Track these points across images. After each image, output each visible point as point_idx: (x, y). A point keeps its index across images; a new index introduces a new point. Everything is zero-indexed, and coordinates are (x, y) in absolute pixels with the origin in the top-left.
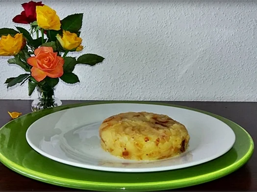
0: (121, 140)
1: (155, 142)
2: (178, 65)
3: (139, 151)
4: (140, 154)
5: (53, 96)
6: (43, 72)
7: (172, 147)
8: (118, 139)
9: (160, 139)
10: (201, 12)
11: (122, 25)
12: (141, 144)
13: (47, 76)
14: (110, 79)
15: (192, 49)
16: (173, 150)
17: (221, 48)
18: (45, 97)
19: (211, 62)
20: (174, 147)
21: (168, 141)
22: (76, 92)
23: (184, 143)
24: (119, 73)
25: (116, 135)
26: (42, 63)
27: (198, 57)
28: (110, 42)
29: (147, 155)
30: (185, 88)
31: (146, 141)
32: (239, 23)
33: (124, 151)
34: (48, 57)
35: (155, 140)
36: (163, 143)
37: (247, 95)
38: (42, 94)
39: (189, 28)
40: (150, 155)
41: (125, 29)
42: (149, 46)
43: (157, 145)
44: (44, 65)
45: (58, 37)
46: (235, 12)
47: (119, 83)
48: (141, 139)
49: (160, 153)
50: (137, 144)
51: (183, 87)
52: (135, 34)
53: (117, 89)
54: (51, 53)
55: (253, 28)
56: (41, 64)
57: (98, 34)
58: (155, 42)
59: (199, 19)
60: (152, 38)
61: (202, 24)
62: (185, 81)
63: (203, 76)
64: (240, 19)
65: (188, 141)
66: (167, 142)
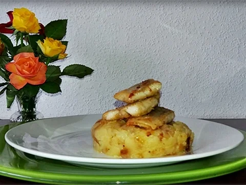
0: (118, 136)
1: (158, 137)
2: (167, 83)
3: (140, 147)
4: (141, 151)
5: (34, 109)
6: (23, 79)
7: (177, 144)
8: (115, 135)
9: (164, 134)
10: (188, 31)
11: (111, 43)
12: (142, 140)
13: (28, 84)
14: (99, 96)
15: (179, 67)
16: (178, 147)
17: (208, 66)
18: (26, 109)
19: (199, 79)
20: (179, 144)
21: (173, 136)
22: (62, 111)
23: (189, 140)
24: (107, 91)
25: (112, 131)
26: (22, 69)
27: (186, 74)
28: (99, 59)
29: (149, 152)
30: (174, 106)
31: (148, 136)
32: (224, 41)
33: (122, 148)
34: (28, 62)
35: (159, 134)
36: (167, 138)
37: (236, 113)
38: (22, 106)
39: (176, 46)
40: (153, 152)
41: (114, 47)
42: (137, 64)
43: (161, 140)
44: (24, 70)
45: (39, 43)
46: (219, 31)
47: (107, 101)
48: (143, 134)
49: (164, 149)
50: (138, 140)
51: (173, 105)
52: (124, 52)
53: (106, 107)
54: (32, 58)
55: (237, 46)
56: (20, 70)
57: (87, 51)
58: (143, 60)
59: (185, 38)
60: (141, 55)
61: (188, 43)
62: (174, 98)
63: (191, 93)
64: (225, 37)
65: (193, 140)
66: (171, 137)
